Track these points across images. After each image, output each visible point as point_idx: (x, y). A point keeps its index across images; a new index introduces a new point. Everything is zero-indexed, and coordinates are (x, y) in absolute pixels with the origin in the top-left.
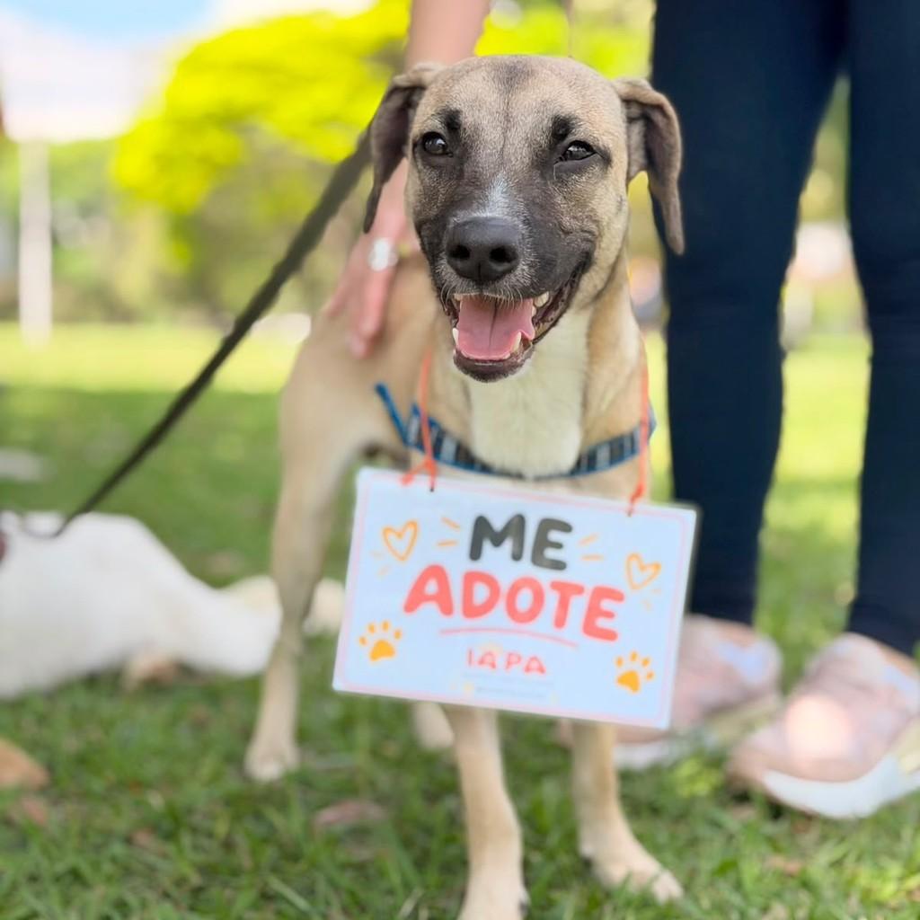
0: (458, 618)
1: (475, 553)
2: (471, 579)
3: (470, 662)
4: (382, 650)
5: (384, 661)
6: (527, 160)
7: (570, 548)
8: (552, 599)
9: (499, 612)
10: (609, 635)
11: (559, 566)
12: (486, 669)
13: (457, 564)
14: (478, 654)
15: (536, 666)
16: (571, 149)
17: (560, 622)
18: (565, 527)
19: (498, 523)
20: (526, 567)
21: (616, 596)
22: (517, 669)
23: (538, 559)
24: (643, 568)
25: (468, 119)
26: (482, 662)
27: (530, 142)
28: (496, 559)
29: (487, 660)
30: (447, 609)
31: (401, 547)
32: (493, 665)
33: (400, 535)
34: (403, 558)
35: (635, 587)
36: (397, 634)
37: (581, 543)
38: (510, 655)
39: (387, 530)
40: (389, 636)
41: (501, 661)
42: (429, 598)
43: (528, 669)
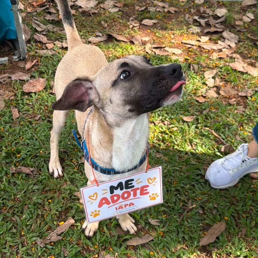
0: (112, 204)
1: (112, 192)
2: (112, 198)
4: (96, 215)
5: (97, 217)
7: (134, 183)
8: (132, 193)
9: (121, 200)
10: (148, 193)
11: (133, 186)
12: (121, 209)
13: (108, 196)
15: (132, 204)
17: (135, 195)
18: (133, 180)
20: (124, 190)
21: (147, 186)
22: (128, 207)
23: (127, 188)
24: (151, 180)
26: (119, 208)
28: (116, 192)
30: (109, 204)
31: (94, 198)
32: (122, 208)
33: (93, 196)
34: (96, 199)
35: (150, 184)
36: (99, 211)
37: (136, 181)
38: (125, 205)
39: (90, 197)
40: (97, 212)
41: (124, 207)
42: (104, 203)
43: (130, 205)
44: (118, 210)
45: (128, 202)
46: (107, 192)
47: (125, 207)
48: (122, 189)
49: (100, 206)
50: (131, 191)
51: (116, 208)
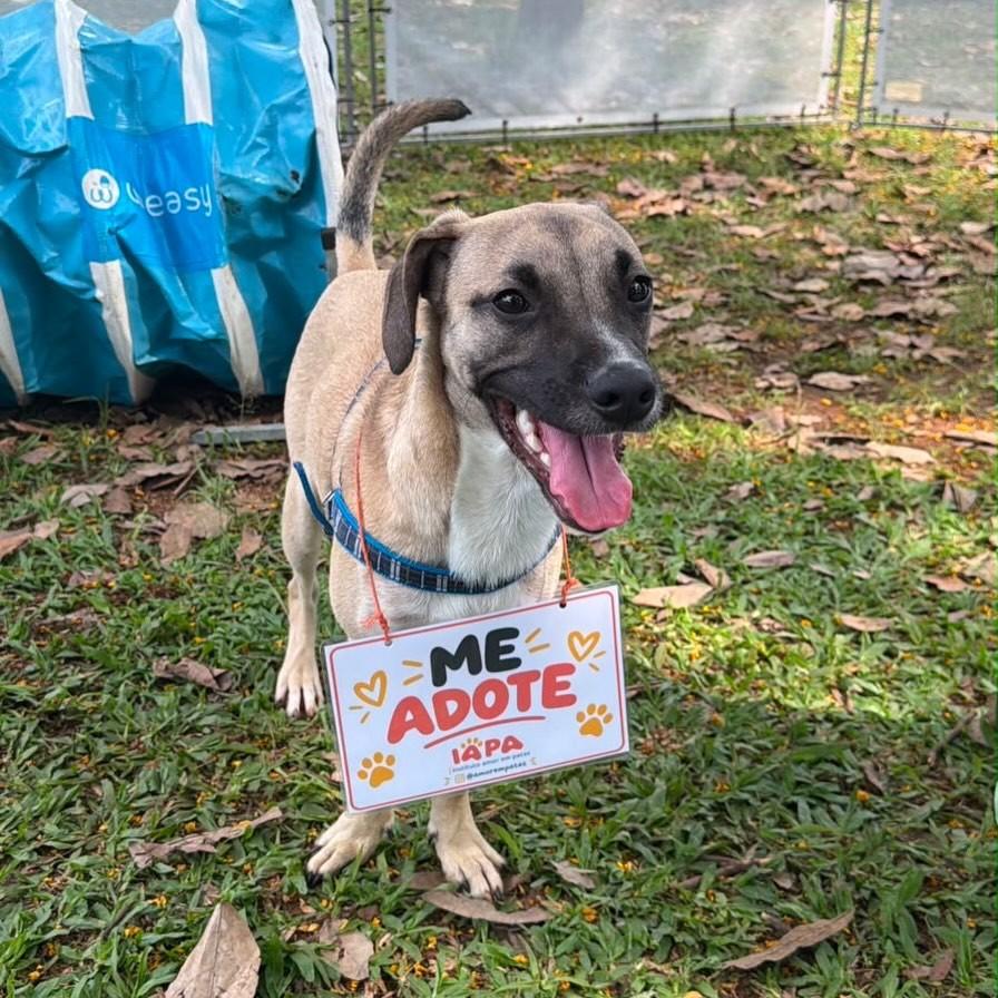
0: (438, 733)
1: (439, 679)
2: (439, 701)
3: (457, 761)
4: (381, 776)
5: (386, 785)
7: (520, 648)
8: (513, 690)
9: (472, 719)
10: (570, 700)
11: (516, 662)
12: (472, 761)
13: (425, 691)
14: (461, 752)
15: (513, 743)
17: (524, 703)
18: (513, 633)
19: (452, 650)
20: (484, 675)
21: (569, 669)
22: (498, 753)
23: (494, 666)
24: (583, 642)
26: (466, 757)
28: (458, 677)
29: (470, 753)
30: (426, 728)
31: (374, 695)
32: (477, 756)
33: (371, 688)
34: (379, 703)
35: (579, 659)
36: (391, 760)
37: (528, 641)
38: (488, 743)
39: (357, 688)
40: (384, 764)
41: (482, 750)
42: (410, 725)
43: (505, 749)
44: (462, 763)
45: (500, 732)
46: (420, 676)
47: (489, 753)
48: (474, 670)
49: (395, 734)
50: (512, 680)
51: (455, 753)
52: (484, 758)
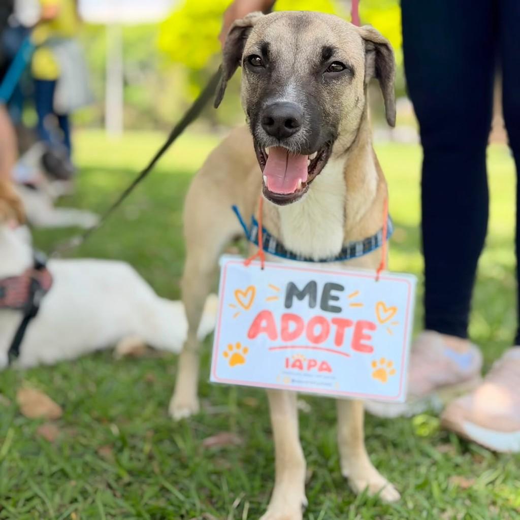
0: (279, 342)
1: (288, 305)
2: (286, 318)
3: (287, 366)
4: (237, 360)
5: (238, 366)
6: (307, 71)
7: (344, 300)
8: (334, 328)
10: (370, 349)
11: (337, 310)
12: (296, 370)
13: (278, 309)
14: (291, 361)
15: (325, 367)
16: (333, 65)
17: (339, 340)
18: (340, 288)
19: (301, 287)
20: (317, 311)
21: (372, 326)
22: (315, 370)
23: (325, 307)
24: (386, 310)
25: (273, 48)
26: (294, 366)
27: (309, 60)
28: (301, 307)
29: (298, 364)
30: (273, 336)
31: (246, 301)
32: (301, 367)
33: (245, 295)
34: (247, 308)
35: (382, 322)
36: (245, 350)
37: (351, 296)
38: (310, 361)
39: (237, 292)
40: (240, 351)
41: (305, 365)
42: (263, 330)
43: (321, 369)
44: (290, 369)
45: (320, 356)
46: (276, 298)
47: (309, 367)
48: (312, 305)
49: (252, 334)
50: (335, 321)
51: (287, 361)
52: (305, 370)
